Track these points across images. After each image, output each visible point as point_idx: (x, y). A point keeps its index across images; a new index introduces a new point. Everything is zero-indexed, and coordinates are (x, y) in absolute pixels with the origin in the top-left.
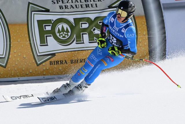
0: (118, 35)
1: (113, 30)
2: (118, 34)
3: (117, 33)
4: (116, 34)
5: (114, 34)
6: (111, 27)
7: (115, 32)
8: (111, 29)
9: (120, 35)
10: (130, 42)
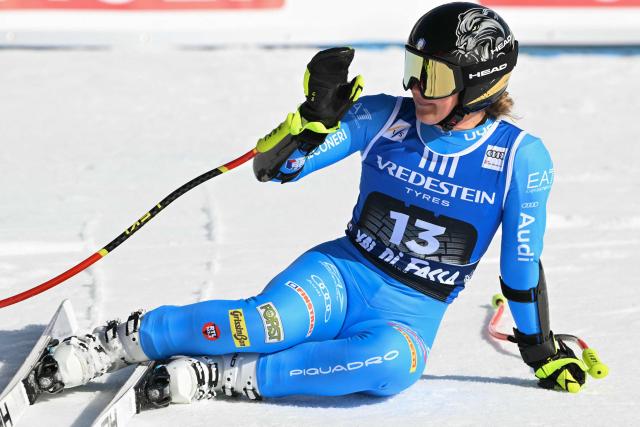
0: (463, 197)
1: (418, 179)
2: (459, 192)
3: (455, 187)
5: (431, 199)
6: (401, 169)
7: (438, 184)
8: (408, 178)
9: (475, 193)
10: (533, 219)
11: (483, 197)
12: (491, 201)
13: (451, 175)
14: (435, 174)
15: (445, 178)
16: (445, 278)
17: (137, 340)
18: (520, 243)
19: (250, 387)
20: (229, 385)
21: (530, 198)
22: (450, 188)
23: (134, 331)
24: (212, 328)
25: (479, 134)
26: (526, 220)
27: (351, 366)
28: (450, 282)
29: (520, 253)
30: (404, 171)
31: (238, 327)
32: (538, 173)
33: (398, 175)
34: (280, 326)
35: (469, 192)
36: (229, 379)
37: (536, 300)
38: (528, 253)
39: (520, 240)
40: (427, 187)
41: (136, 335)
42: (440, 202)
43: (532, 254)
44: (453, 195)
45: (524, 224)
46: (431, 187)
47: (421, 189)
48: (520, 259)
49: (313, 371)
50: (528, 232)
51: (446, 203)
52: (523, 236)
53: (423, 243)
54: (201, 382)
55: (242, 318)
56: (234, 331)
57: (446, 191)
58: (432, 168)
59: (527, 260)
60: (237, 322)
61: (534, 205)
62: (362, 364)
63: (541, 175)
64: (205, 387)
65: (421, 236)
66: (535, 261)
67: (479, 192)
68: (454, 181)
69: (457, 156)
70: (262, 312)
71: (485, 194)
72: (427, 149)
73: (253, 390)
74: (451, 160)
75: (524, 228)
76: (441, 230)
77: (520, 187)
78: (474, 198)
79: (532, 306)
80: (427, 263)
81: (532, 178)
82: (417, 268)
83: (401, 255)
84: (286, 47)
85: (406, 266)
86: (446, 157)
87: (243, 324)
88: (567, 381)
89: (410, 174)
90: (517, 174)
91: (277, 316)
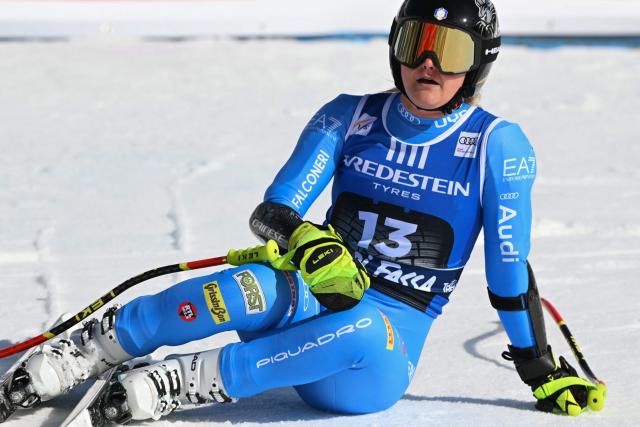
0: (435, 189)
1: (385, 173)
2: (430, 183)
3: (426, 179)
4: (418, 190)
5: (400, 193)
6: (367, 162)
7: (407, 176)
8: (375, 172)
9: (447, 184)
10: (514, 213)
11: (455, 188)
12: (466, 193)
13: (421, 165)
14: (404, 166)
15: (414, 169)
16: (420, 283)
17: (114, 338)
18: (502, 241)
19: (216, 390)
20: (193, 391)
21: (508, 187)
22: (420, 180)
23: (110, 328)
24: (188, 307)
25: (450, 120)
26: (507, 214)
27: (322, 341)
28: (426, 288)
29: (503, 253)
30: (371, 165)
31: (214, 301)
32: (514, 159)
33: (364, 171)
34: (261, 293)
35: (441, 183)
36: (192, 385)
37: (527, 307)
38: (512, 252)
39: (502, 236)
40: (395, 180)
41: (112, 333)
42: (410, 195)
43: (517, 253)
44: (424, 187)
45: (505, 218)
46: (400, 180)
47: (390, 183)
48: (505, 260)
49: (282, 356)
50: (510, 227)
51: (416, 197)
52: (505, 232)
53: (394, 245)
54: (162, 392)
55: (217, 290)
56: (210, 306)
57: (416, 183)
58: (400, 160)
59: (512, 260)
60: (213, 295)
61: (513, 196)
62: (333, 335)
63: (519, 161)
64: (167, 397)
65: (392, 237)
66: (521, 260)
67: (451, 183)
68: (425, 172)
69: (427, 145)
70: (239, 279)
71: (458, 185)
72: (394, 139)
73: (220, 392)
74: (420, 150)
75: (505, 223)
76: (413, 228)
77: (496, 175)
78: (446, 190)
79: (524, 314)
80: (399, 267)
81: (509, 164)
82: (388, 271)
83: (371, 258)
84: (261, 38)
85: (375, 269)
86: (415, 146)
87: (219, 296)
88: (568, 403)
89: (376, 167)
90: (491, 160)
91: (256, 282)
